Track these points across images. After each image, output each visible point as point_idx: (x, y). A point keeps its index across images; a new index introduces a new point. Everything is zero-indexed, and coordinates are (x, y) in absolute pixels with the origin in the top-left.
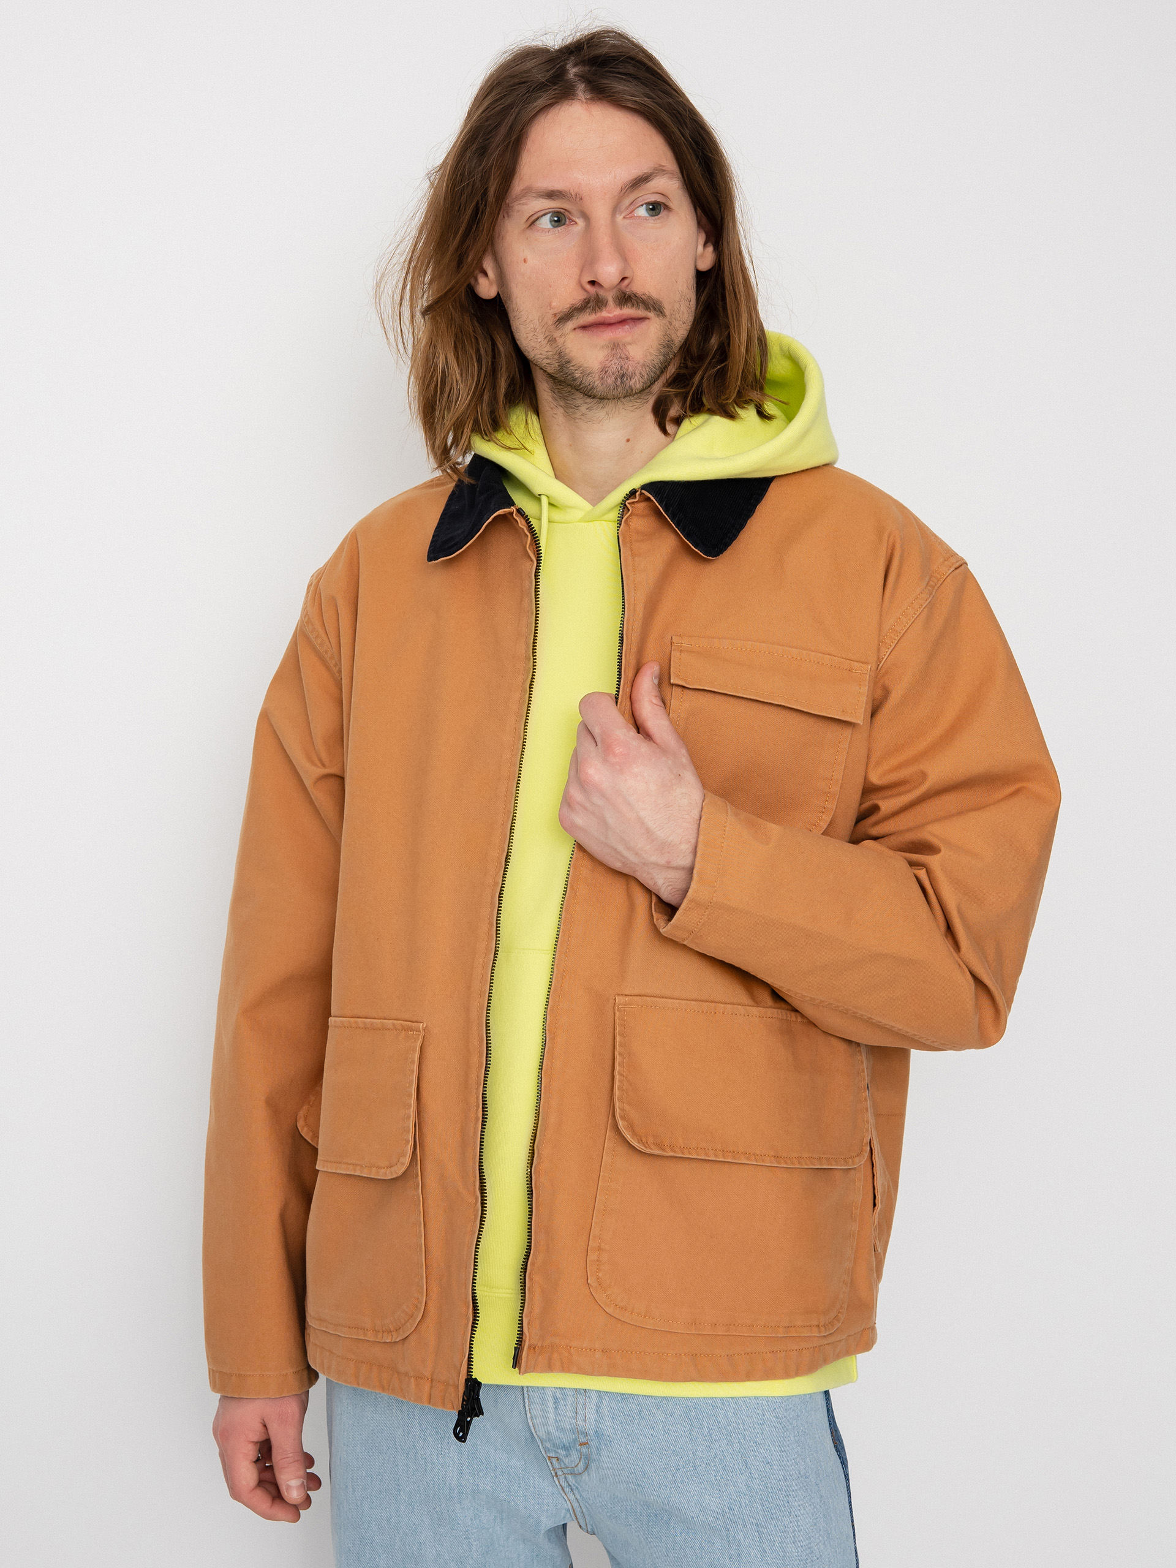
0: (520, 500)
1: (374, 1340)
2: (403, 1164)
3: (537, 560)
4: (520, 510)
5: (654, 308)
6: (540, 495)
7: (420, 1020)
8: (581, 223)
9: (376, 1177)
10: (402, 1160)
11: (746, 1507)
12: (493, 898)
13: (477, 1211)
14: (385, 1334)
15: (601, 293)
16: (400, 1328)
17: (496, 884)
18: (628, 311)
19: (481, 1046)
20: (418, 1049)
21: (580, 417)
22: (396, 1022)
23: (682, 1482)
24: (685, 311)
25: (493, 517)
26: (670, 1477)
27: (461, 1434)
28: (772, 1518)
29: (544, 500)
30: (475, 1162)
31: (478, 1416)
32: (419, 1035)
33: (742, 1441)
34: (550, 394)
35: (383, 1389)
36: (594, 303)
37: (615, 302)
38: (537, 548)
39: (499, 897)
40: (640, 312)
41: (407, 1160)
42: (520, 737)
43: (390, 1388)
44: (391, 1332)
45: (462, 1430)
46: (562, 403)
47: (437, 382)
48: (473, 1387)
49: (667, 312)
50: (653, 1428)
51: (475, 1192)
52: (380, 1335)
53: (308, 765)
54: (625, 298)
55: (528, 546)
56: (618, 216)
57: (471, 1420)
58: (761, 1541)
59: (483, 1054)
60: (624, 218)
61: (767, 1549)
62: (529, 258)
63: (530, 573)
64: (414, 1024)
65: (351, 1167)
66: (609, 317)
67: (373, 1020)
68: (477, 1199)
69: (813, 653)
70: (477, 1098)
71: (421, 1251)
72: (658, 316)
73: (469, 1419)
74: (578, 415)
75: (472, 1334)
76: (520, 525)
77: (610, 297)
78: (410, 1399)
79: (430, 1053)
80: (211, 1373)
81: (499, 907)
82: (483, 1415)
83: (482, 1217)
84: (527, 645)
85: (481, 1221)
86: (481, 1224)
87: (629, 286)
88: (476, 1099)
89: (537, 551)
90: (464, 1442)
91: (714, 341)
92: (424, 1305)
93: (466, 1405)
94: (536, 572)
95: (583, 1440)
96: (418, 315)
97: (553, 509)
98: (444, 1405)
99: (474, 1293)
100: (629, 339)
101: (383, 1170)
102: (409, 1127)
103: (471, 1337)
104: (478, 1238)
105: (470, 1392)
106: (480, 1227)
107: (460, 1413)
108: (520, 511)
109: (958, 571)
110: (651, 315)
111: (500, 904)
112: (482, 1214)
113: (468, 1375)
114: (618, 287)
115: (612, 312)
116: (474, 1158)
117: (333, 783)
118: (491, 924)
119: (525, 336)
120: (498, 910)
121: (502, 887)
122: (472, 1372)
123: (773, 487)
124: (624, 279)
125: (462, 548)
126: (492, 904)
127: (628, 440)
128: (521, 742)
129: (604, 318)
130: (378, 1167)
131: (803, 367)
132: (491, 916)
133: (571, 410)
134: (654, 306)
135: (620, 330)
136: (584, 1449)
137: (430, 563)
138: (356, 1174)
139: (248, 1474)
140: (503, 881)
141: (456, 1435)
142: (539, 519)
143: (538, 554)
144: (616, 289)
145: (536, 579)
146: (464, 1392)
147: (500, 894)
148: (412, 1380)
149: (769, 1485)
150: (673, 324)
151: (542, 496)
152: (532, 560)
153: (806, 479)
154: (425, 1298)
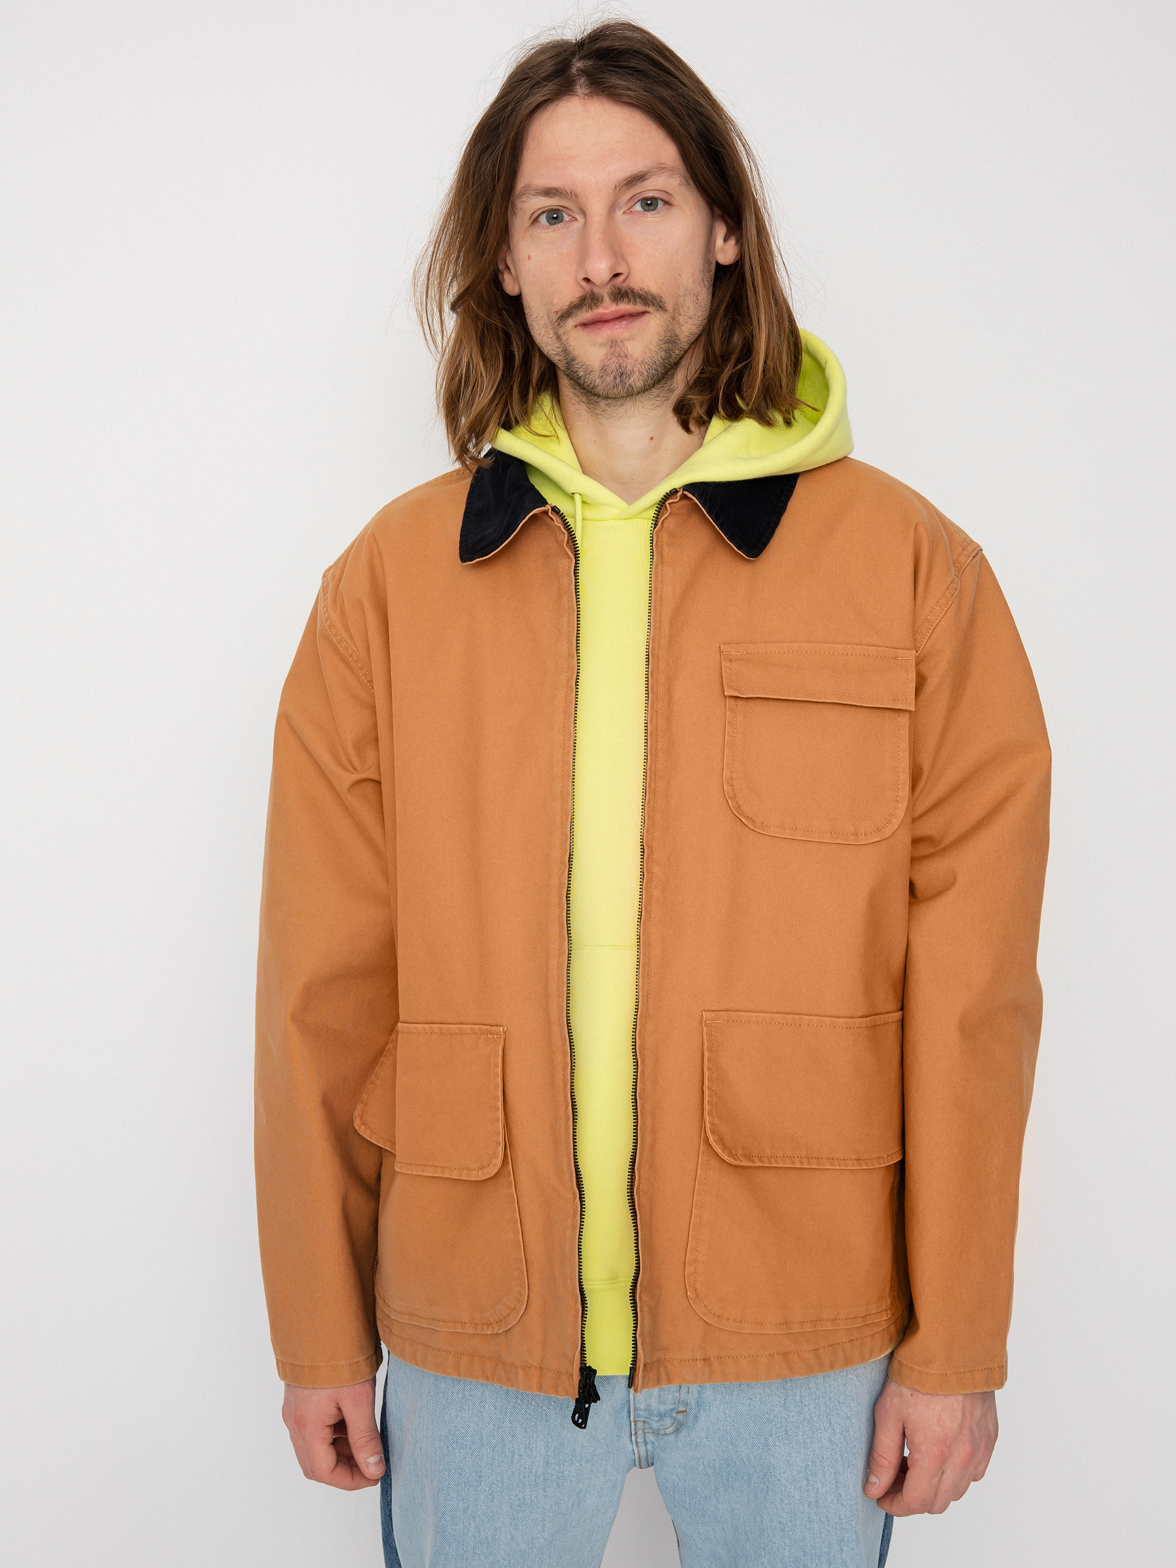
0: (552, 498)
1: (473, 1332)
2: (495, 1165)
3: (575, 558)
4: (555, 508)
5: (652, 302)
6: (573, 494)
7: (501, 1024)
8: (580, 218)
9: (467, 1179)
10: (494, 1161)
11: (827, 1459)
12: (560, 898)
13: (577, 1207)
14: (485, 1327)
15: (596, 290)
16: (501, 1320)
17: (561, 885)
18: (625, 307)
19: (564, 1045)
20: (501, 1052)
21: (601, 413)
22: (474, 1026)
23: (775, 1445)
24: (691, 306)
25: (529, 516)
26: (763, 1440)
27: (580, 1421)
28: (849, 1466)
29: (577, 497)
30: (569, 1159)
31: (596, 1402)
32: (500, 1038)
33: (828, 1402)
34: (571, 390)
35: (487, 1379)
36: (589, 299)
37: (610, 297)
38: (574, 545)
39: (567, 897)
40: (639, 307)
41: (499, 1161)
42: (570, 735)
43: (496, 1377)
44: (491, 1323)
45: (581, 1417)
46: (584, 399)
47: (462, 376)
48: (588, 1374)
49: (669, 306)
50: (750, 1399)
51: (573, 1188)
52: (479, 1328)
53: (339, 771)
54: (620, 295)
55: (565, 544)
56: (617, 211)
57: (589, 1407)
58: (837, 1487)
59: (567, 1054)
60: (624, 213)
61: (842, 1493)
62: (533, 254)
63: (569, 571)
64: (493, 1028)
65: (439, 1170)
66: (606, 313)
67: (450, 1026)
68: (574, 1194)
69: (858, 647)
70: (566, 1096)
71: (520, 1247)
72: (657, 310)
73: (587, 1406)
74: (599, 412)
75: (582, 1324)
76: (556, 523)
77: (605, 293)
78: (519, 1388)
79: (512, 1055)
80: (280, 1364)
81: (568, 907)
82: (600, 1400)
83: (581, 1211)
84: (570, 643)
85: (581, 1215)
86: (581, 1218)
87: (627, 281)
88: (563, 1099)
89: (574, 548)
90: (584, 1428)
91: (737, 339)
92: (526, 1298)
93: (583, 1392)
94: (575, 570)
95: (682, 1408)
96: (447, 308)
97: (585, 505)
98: (557, 1392)
99: (581, 1285)
100: (626, 335)
101: (475, 1172)
102: (499, 1129)
103: (582, 1327)
104: (580, 1232)
105: (586, 1380)
106: (581, 1221)
107: (577, 1401)
108: (555, 510)
109: (976, 559)
110: (650, 309)
111: (568, 904)
112: (581, 1208)
113: (581, 1364)
114: (612, 282)
115: (609, 308)
116: (569, 1154)
117: (369, 788)
118: (561, 925)
119: (538, 332)
120: (567, 910)
121: (568, 887)
122: (586, 1361)
123: (800, 481)
124: (616, 275)
125: (498, 548)
126: (560, 904)
127: (652, 439)
128: (572, 740)
129: (601, 314)
130: (468, 1169)
131: (823, 364)
132: (560, 916)
133: (593, 406)
134: (650, 301)
135: (617, 326)
136: (680, 1417)
137: (464, 564)
138: (445, 1176)
139: (325, 1456)
140: (569, 881)
141: (576, 1423)
142: (574, 517)
143: (575, 551)
144: (609, 286)
145: (575, 576)
146: (580, 1381)
147: (567, 894)
148: (520, 1370)
149: (848, 1438)
150: (677, 319)
151: (575, 495)
152: (569, 557)
153: (829, 473)
154: (527, 1291)
